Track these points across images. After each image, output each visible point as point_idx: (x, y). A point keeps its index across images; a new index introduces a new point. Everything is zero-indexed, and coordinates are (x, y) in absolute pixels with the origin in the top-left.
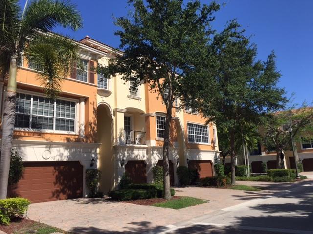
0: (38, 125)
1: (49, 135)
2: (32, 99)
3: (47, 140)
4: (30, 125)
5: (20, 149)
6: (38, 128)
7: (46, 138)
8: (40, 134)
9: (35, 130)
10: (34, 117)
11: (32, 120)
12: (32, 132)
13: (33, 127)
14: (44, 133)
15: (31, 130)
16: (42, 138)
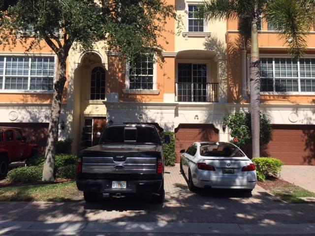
0: (281, 87)
1: (295, 97)
2: (274, 62)
3: (293, 103)
4: (274, 89)
5: (266, 112)
6: (282, 91)
7: (292, 100)
8: (285, 97)
9: (280, 93)
10: (277, 80)
11: (276, 83)
12: (276, 96)
13: (277, 90)
14: (289, 96)
15: (276, 93)
16: (288, 101)
